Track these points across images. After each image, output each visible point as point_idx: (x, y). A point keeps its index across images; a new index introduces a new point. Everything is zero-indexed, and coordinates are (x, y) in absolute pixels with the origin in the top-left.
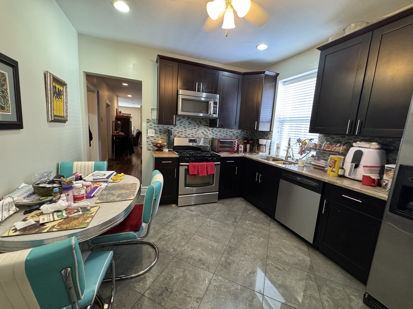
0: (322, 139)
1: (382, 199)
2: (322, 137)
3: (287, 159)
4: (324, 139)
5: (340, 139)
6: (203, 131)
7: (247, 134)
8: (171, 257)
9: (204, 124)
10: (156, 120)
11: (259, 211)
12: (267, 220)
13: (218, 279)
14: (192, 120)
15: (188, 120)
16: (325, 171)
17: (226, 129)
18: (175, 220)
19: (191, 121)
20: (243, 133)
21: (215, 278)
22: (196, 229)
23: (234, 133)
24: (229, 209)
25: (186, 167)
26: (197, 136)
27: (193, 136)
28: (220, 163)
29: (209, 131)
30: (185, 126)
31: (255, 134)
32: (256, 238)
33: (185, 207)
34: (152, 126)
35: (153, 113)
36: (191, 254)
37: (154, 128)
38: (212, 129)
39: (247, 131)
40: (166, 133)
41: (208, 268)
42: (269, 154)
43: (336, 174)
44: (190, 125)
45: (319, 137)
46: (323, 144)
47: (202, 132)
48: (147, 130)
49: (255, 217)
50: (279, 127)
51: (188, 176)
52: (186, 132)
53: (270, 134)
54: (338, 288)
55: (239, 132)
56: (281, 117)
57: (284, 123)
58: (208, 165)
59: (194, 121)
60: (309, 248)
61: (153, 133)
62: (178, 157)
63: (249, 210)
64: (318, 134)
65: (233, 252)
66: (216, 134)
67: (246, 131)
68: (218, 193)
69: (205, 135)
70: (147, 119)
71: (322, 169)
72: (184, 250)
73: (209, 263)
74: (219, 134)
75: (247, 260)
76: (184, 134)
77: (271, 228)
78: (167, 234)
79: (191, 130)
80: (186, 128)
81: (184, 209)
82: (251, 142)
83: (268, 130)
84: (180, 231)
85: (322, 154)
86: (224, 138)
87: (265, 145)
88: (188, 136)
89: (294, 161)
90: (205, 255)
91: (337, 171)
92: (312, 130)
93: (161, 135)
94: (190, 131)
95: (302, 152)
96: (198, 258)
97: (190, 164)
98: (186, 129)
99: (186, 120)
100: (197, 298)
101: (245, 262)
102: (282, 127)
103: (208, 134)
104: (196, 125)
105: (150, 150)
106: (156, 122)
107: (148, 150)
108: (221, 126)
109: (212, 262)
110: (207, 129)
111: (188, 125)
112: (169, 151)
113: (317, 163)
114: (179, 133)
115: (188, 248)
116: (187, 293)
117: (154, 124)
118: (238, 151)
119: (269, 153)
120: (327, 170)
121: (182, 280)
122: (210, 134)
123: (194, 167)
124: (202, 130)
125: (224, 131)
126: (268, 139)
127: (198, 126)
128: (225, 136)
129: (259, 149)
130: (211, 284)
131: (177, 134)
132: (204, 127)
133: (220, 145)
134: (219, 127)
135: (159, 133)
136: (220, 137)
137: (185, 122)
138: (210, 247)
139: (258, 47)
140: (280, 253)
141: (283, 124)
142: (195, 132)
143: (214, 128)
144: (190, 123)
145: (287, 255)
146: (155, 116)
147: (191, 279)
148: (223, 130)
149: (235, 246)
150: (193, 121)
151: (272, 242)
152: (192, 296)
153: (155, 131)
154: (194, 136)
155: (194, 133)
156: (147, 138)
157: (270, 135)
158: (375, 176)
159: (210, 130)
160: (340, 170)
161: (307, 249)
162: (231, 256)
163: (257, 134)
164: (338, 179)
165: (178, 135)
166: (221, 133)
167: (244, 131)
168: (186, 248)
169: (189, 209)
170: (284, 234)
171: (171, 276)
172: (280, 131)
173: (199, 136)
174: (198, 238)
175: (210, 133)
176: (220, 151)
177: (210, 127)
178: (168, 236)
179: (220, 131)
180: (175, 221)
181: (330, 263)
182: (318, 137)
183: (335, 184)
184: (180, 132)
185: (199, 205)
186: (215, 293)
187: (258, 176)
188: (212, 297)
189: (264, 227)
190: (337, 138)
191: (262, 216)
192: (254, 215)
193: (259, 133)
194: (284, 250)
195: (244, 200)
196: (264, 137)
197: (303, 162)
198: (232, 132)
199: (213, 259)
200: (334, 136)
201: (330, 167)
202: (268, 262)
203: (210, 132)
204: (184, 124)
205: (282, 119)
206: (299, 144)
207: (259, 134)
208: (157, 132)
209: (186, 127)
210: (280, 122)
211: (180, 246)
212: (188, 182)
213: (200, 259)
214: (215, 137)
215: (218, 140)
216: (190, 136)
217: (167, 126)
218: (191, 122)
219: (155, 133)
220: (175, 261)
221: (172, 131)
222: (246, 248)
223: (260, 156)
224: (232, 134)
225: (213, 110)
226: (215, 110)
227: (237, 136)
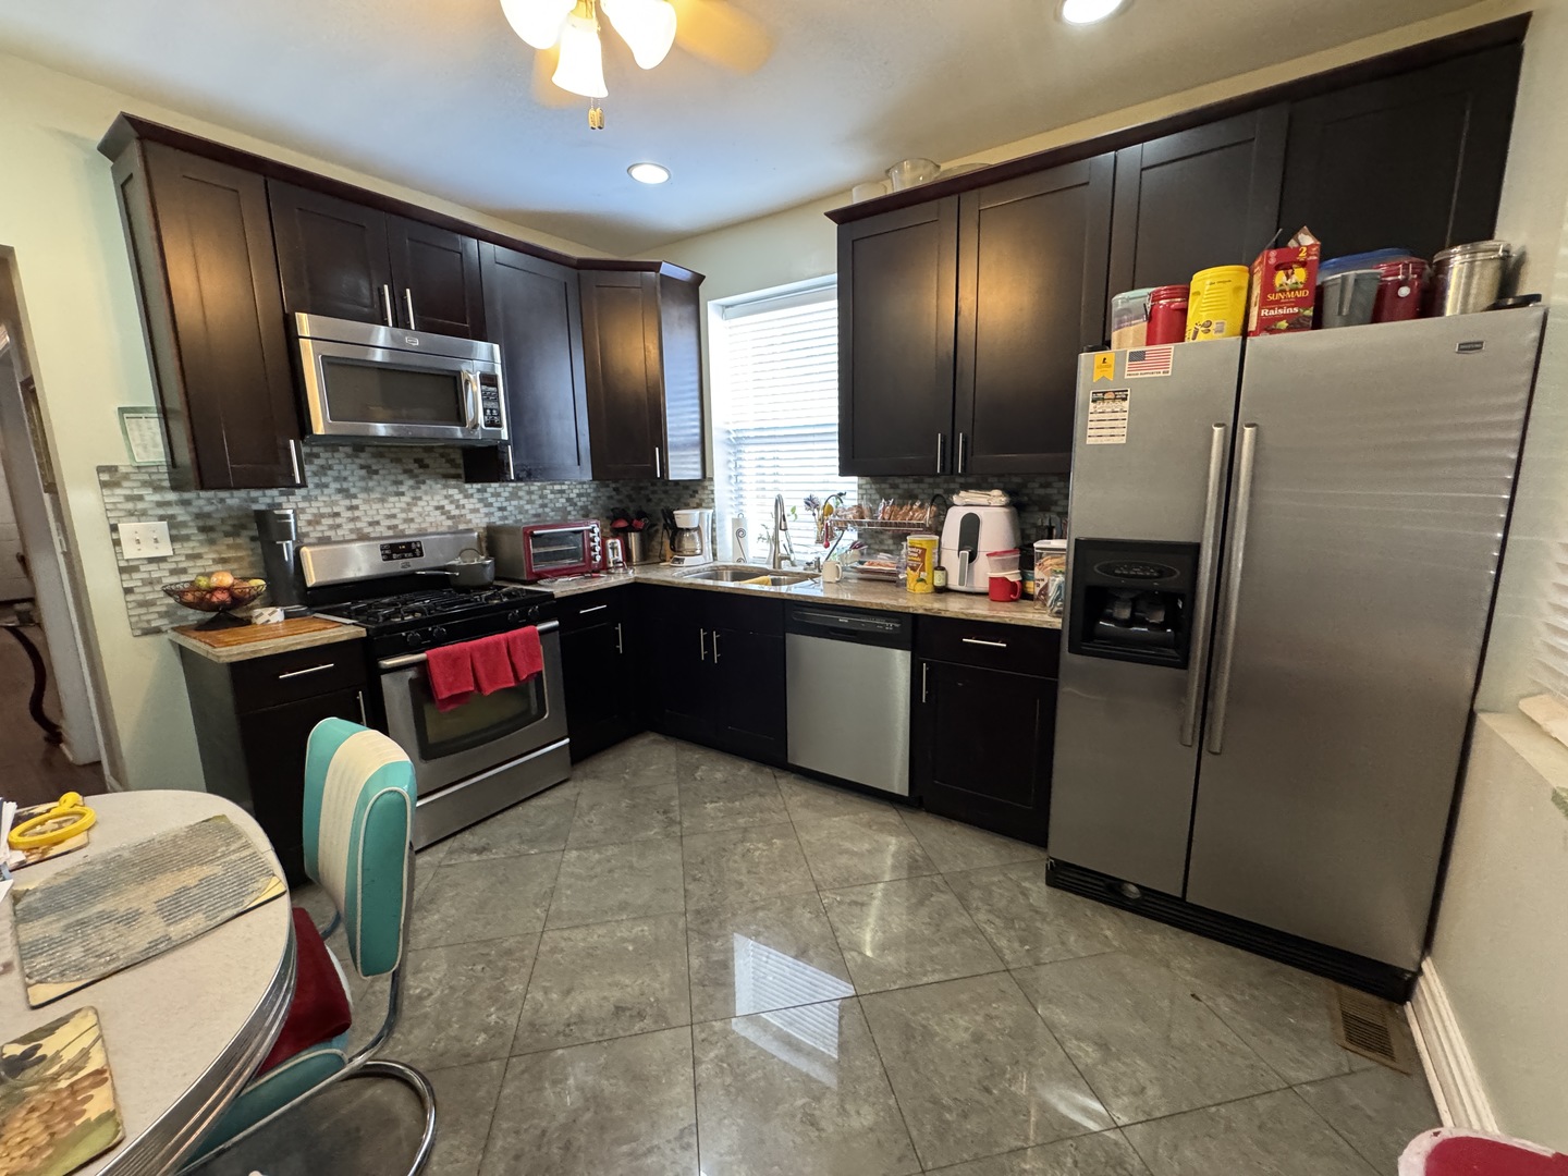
0: (869, 492)
1: (1045, 626)
2: (868, 486)
3: (780, 567)
4: (874, 492)
5: (913, 486)
6: (442, 503)
7: (618, 494)
8: (494, 1065)
9: (438, 470)
10: (165, 469)
11: (728, 758)
12: (765, 776)
13: (715, 1033)
14: (380, 455)
15: (357, 457)
16: (901, 584)
17: (539, 484)
18: (425, 918)
19: (374, 460)
20: (608, 491)
21: (703, 1035)
22: (538, 910)
23: (572, 496)
24: (624, 787)
25: (411, 674)
26: (413, 526)
27: (395, 527)
28: (556, 623)
29: (468, 496)
30: (345, 485)
31: (648, 492)
32: (760, 845)
33: (440, 846)
34: (140, 505)
35: (134, 435)
36: (573, 1009)
37: (161, 512)
38: (479, 490)
39: (618, 485)
40: (245, 533)
41: (663, 1021)
42: (714, 560)
43: (928, 588)
44: (371, 478)
45: (860, 487)
46: (878, 505)
47: (437, 508)
48: (114, 528)
49: (725, 782)
50: (729, 461)
51: (430, 713)
52: (357, 513)
53: (705, 488)
54: (996, 879)
55: (589, 491)
56: (731, 427)
57: (743, 448)
58: (515, 638)
59: (388, 460)
60: (901, 812)
61: (156, 541)
62: (364, 634)
63: (698, 768)
64: (855, 479)
65: (715, 925)
66: (502, 509)
67: (614, 485)
68: (567, 740)
69: (454, 517)
70: (100, 470)
71: (890, 580)
72: (536, 1011)
73: (657, 1000)
74: (512, 506)
75: (768, 923)
76: (351, 526)
77: (786, 798)
78: (418, 991)
79: (382, 500)
80: (355, 496)
81: (441, 855)
82: (641, 524)
83: (697, 475)
84: (475, 949)
85: (877, 536)
86: (535, 520)
87: (698, 529)
88: (369, 530)
89: (800, 569)
90: (627, 982)
91: (931, 576)
92: (846, 468)
93: (212, 542)
94: (378, 506)
95: (826, 536)
96: (609, 1007)
97: (435, 657)
98: (355, 502)
99: (348, 456)
100: (680, 1137)
101: (766, 935)
102: (739, 463)
103: (463, 512)
104: (401, 477)
105: (157, 631)
106: (164, 478)
107: (138, 632)
108: (523, 475)
109: (666, 991)
110: (456, 491)
111: (362, 479)
112: (288, 616)
113: (872, 564)
114: (318, 523)
115: (546, 993)
116: (634, 1145)
117: (157, 488)
118: (604, 567)
119: (715, 555)
120: (905, 579)
121: (588, 1116)
122: (476, 511)
123: (455, 661)
124: (437, 498)
125: (530, 493)
126: (699, 506)
127: (411, 482)
128: (540, 511)
129: (679, 547)
130: (701, 1063)
131: (311, 528)
132: (444, 482)
133: (536, 551)
134: (518, 479)
135: (202, 537)
136: (519, 517)
137: (342, 467)
138: (631, 948)
139: (636, 173)
140: (843, 860)
141: (740, 451)
142: (403, 510)
143: (486, 484)
144: (371, 472)
145: (860, 855)
146: (151, 449)
147: (624, 1089)
148: (526, 488)
149: (713, 900)
150: (382, 461)
151: (807, 838)
152: (655, 1142)
153: (171, 527)
154: (401, 527)
155: (399, 516)
156: (122, 570)
157: (707, 492)
158: (1013, 576)
159: (472, 496)
160: (938, 574)
161: (898, 818)
162: (716, 938)
163: (654, 492)
164: (936, 600)
165: (314, 535)
166: (522, 502)
167: (608, 486)
168: (540, 996)
169: (463, 849)
170: (828, 799)
171: (538, 1132)
172: (733, 474)
173: (423, 526)
174: (570, 939)
175: (472, 507)
176: (540, 576)
177: (468, 480)
178: (431, 994)
179: (514, 496)
180: (425, 921)
181: (955, 829)
182: (855, 487)
183: (943, 614)
184: (322, 516)
185: (498, 817)
186: (728, 1080)
187: (708, 639)
188: (723, 1098)
189: (768, 801)
190: (906, 486)
191: (745, 769)
192: (719, 776)
193: (663, 488)
194: (847, 845)
195: (662, 738)
196: (682, 500)
197: (835, 569)
198: (562, 492)
199: (662, 983)
200: (898, 481)
201: (913, 569)
202: (826, 901)
203: (471, 500)
204: (336, 479)
205: (734, 435)
206: (814, 514)
207: (666, 492)
208: (184, 532)
209: (353, 491)
210: (729, 443)
211: (512, 1004)
212: (432, 734)
213: (617, 1008)
214: (499, 523)
215: (525, 533)
216: (378, 529)
217: (242, 493)
218: (374, 467)
219: (173, 539)
220: (518, 1070)
221: (287, 517)
222: (748, 892)
223: (688, 571)
224: (564, 500)
225: (485, 410)
226: (491, 410)
227: (584, 508)
